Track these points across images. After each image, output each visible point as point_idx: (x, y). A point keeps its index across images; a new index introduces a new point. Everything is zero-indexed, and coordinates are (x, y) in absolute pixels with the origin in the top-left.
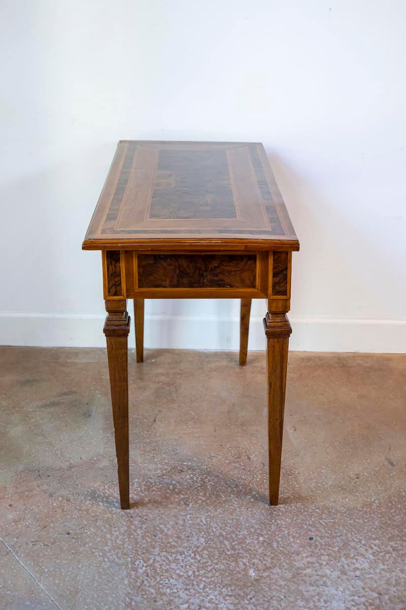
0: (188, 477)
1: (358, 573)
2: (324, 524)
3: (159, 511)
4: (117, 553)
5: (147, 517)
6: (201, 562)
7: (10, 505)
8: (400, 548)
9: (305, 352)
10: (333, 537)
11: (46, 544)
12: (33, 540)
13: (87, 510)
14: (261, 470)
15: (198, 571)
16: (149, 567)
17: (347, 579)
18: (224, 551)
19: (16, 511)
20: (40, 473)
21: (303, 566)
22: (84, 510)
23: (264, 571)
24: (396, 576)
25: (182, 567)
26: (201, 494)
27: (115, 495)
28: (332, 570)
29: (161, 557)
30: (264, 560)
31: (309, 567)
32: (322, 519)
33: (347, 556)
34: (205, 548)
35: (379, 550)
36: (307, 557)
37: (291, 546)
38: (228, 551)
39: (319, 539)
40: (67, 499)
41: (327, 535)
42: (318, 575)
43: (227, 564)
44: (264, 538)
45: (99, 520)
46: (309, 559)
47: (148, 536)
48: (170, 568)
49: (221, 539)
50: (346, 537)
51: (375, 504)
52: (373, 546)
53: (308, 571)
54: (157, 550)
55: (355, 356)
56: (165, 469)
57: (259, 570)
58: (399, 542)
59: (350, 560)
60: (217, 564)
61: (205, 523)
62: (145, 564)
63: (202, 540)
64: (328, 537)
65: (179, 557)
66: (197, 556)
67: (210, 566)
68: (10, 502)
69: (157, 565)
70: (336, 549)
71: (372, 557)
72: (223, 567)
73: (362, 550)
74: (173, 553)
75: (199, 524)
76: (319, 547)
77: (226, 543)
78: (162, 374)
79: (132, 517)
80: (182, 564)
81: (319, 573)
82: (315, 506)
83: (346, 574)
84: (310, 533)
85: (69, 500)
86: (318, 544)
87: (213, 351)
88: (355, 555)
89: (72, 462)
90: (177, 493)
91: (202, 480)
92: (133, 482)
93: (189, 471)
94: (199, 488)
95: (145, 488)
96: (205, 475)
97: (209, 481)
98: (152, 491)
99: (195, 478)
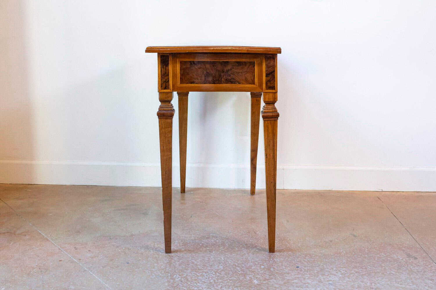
0: (213, 240)
1: (331, 282)
2: (307, 261)
3: (192, 254)
4: (161, 272)
5: (183, 257)
6: (220, 276)
7: (90, 251)
8: (360, 272)
10: (313, 267)
11: (112, 267)
12: (103, 265)
13: (142, 254)
14: (263, 238)
15: (217, 280)
16: (183, 278)
17: (323, 285)
18: (236, 272)
19: (93, 253)
20: (111, 238)
21: (292, 279)
22: (140, 253)
23: (264, 280)
24: (358, 284)
25: (206, 278)
26: (221, 248)
27: (162, 247)
28: (312, 281)
29: (192, 274)
30: (264, 276)
31: (296, 279)
32: (305, 259)
33: (323, 275)
34: (223, 270)
35: (346, 272)
36: (294, 275)
37: (284, 270)
38: (239, 271)
39: (303, 267)
40: (128, 248)
41: (309, 266)
42: (302, 283)
43: (238, 277)
44: (265, 266)
45: (150, 258)
46: (297, 276)
47: (183, 265)
48: (198, 279)
49: (234, 266)
50: (322, 267)
51: (343, 253)
52: (341, 270)
53: (295, 281)
54: (189, 271)
55: (330, 192)
56: (197, 237)
57: (260, 280)
58: (360, 269)
59: (325, 277)
60: (231, 277)
61: (223, 259)
62: (180, 277)
63: (221, 267)
64: (309, 267)
65: (204, 274)
66: (217, 274)
67: (226, 278)
68: (89, 249)
69: (188, 277)
70: (316, 272)
71: (340, 275)
72: (235, 279)
73: (334, 273)
74: (201, 272)
75: (219, 260)
76: (303, 270)
77: (238, 268)
78: (198, 198)
79: (172, 257)
80: (206, 277)
81: (303, 282)
82: (301, 253)
83: (322, 283)
84: (297, 265)
85: (130, 249)
86: (302, 269)
87: (233, 189)
88: (328, 275)
89: (133, 233)
90: (204, 247)
91: (222, 242)
92: (175, 242)
93: (213, 238)
94: (220, 245)
95: (183, 244)
96: (224, 240)
97: (227, 242)
98: (187, 246)
99: (217, 241)
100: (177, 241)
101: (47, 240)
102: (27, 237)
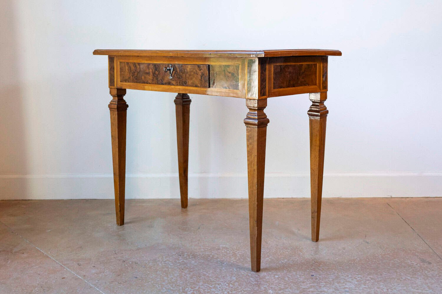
0: (223, 251)
1: (347, 290)
2: (321, 269)
4: (172, 285)
5: (194, 269)
6: (233, 288)
7: (94, 267)
8: (376, 278)
9: (304, 198)
10: (328, 274)
11: (119, 283)
12: (110, 281)
13: (150, 268)
14: (275, 247)
15: (231, 292)
16: (195, 291)
17: (340, 293)
18: (250, 282)
19: (98, 269)
20: (116, 252)
21: (307, 287)
22: (148, 267)
23: (280, 290)
24: (374, 290)
25: (220, 290)
26: (233, 258)
28: (328, 289)
29: (204, 286)
30: (279, 286)
31: (311, 288)
32: (320, 267)
33: (338, 283)
34: (236, 282)
35: (361, 279)
36: (310, 284)
37: (298, 279)
38: (253, 282)
39: (318, 276)
40: (135, 262)
41: (323, 274)
42: (318, 291)
43: (252, 288)
44: (279, 276)
45: (159, 271)
46: (311, 284)
47: (195, 277)
48: (211, 291)
49: (248, 277)
50: (337, 274)
51: (357, 260)
52: (356, 277)
53: (311, 290)
54: (201, 283)
55: (339, 199)
56: (207, 248)
57: (276, 290)
58: (375, 276)
59: (340, 284)
60: (245, 288)
61: (236, 270)
62: (192, 290)
63: (234, 278)
64: (325, 275)
65: (217, 286)
66: (231, 285)
67: (240, 289)
68: (93, 265)
69: (201, 290)
70: (331, 280)
71: (356, 282)
72: (249, 289)
73: (350, 280)
74: (213, 284)
75: (231, 271)
76: (318, 279)
77: (252, 279)
78: (204, 209)
79: (183, 269)
80: (219, 289)
81: (319, 290)
83: (338, 290)
84: (311, 273)
85: (137, 263)
86: (317, 278)
87: (240, 199)
88: (344, 282)
89: (139, 247)
90: (215, 259)
91: (233, 252)
92: (184, 254)
93: (224, 249)
94: (231, 256)
95: (192, 257)
96: (235, 251)
97: (238, 253)
98: (197, 258)
99: (228, 252)
100: (186, 254)
101: (48, 257)
102: (25, 255)
